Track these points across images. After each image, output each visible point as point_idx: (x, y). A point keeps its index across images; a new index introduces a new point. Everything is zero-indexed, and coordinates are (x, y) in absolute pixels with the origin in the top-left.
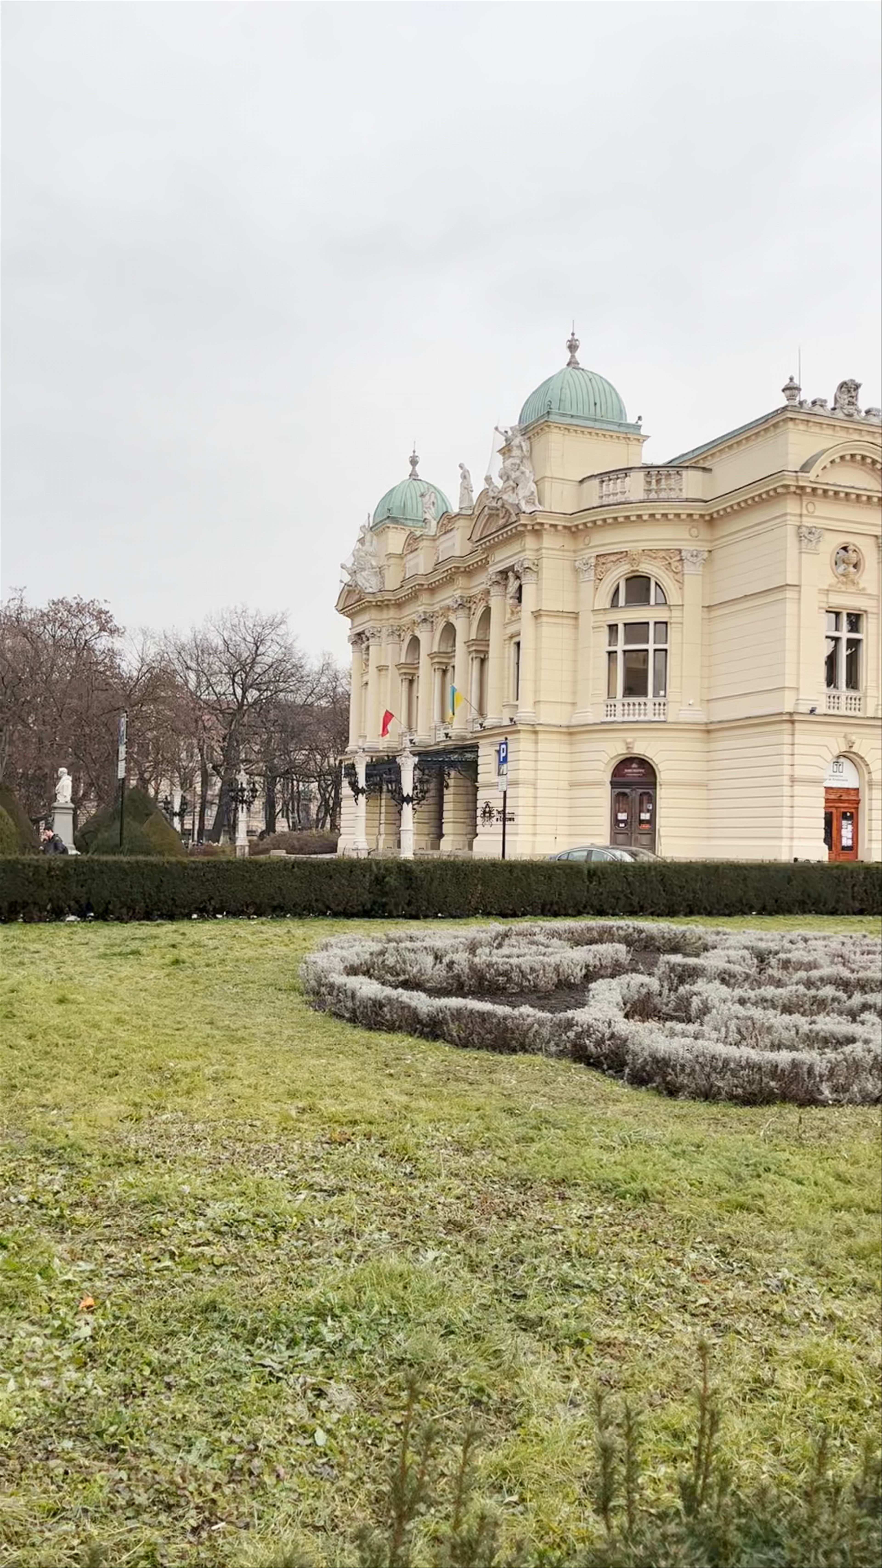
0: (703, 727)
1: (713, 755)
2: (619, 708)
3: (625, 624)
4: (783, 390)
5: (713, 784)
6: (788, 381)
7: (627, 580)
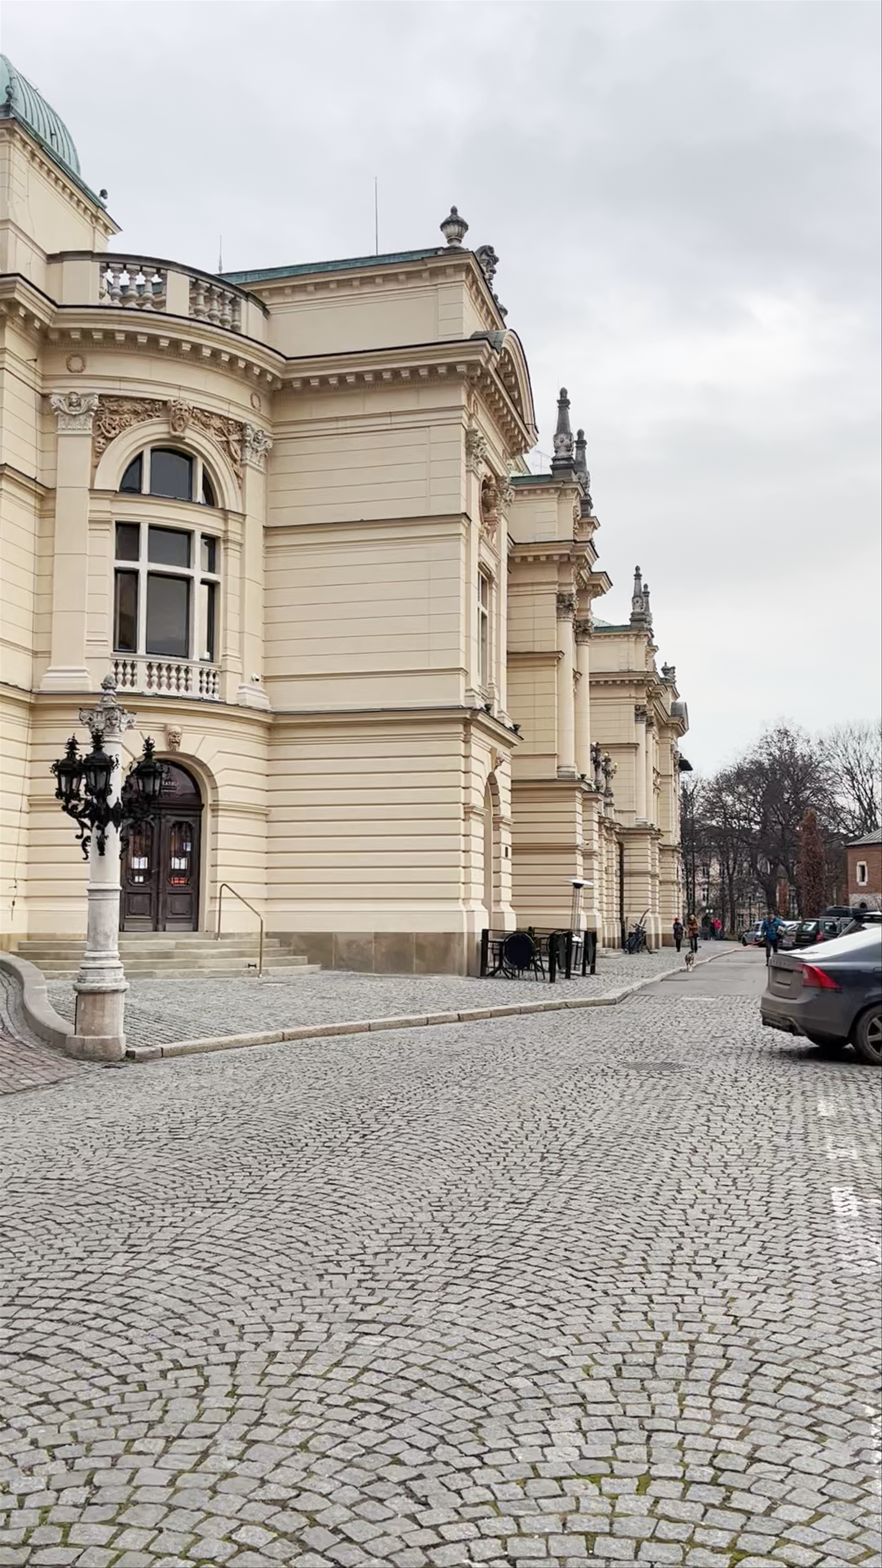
0: (268, 719)
1: (280, 767)
2: (141, 670)
3: (152, 527)
4: (443, 226)
5: (275, 814)
6: (449, 214)
7: (153, 450)
